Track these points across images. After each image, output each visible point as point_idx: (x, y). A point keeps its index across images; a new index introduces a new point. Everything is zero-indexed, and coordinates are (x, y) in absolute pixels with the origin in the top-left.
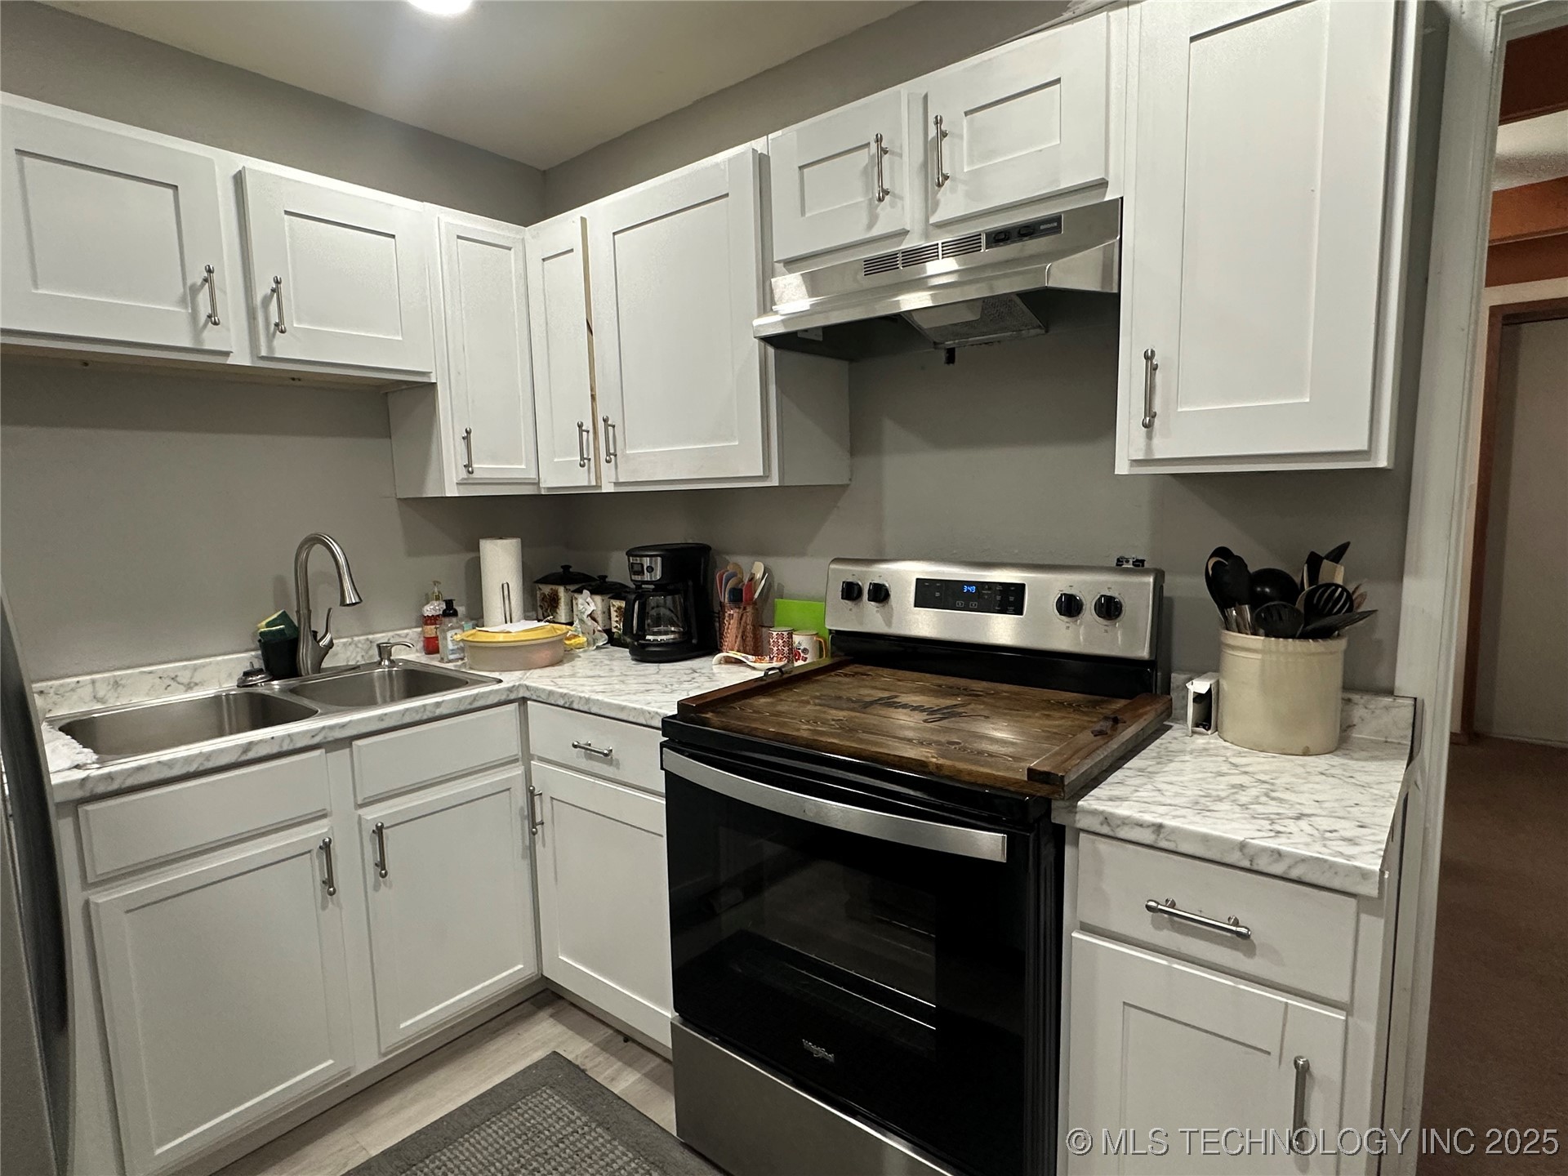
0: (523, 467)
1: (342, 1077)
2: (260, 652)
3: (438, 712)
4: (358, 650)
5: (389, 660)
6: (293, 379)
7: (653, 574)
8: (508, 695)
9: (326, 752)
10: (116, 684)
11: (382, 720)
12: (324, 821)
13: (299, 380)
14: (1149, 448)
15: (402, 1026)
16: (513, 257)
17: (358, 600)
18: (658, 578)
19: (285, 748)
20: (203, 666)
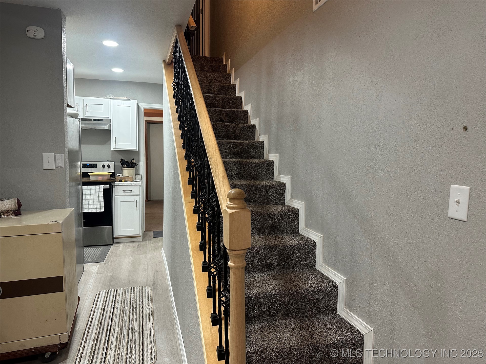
14: (115, 147)
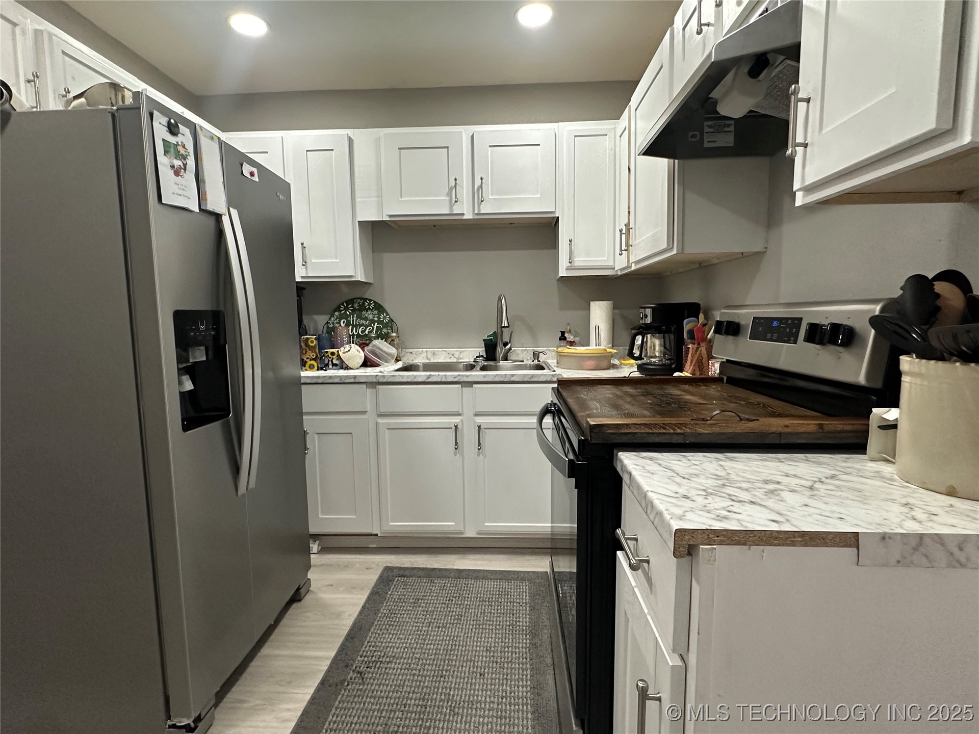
0: (606, 259)
1: (457, 533)
2: (484, 349)
3: (512, 379)
4: (529, 354)
5: (538, 360)
6: (511, 224)
7: (646, 319)
8: (552, 378)
9: (462, 387)
10: (434, 354)
11: (485, 377)
12: (460, 417)
13: (513, 224)
15: (486, 524)
16: (608, 139)
17: (507, 325)
18: (649, 322)
19: (443, 380)
20: (464, 351)
